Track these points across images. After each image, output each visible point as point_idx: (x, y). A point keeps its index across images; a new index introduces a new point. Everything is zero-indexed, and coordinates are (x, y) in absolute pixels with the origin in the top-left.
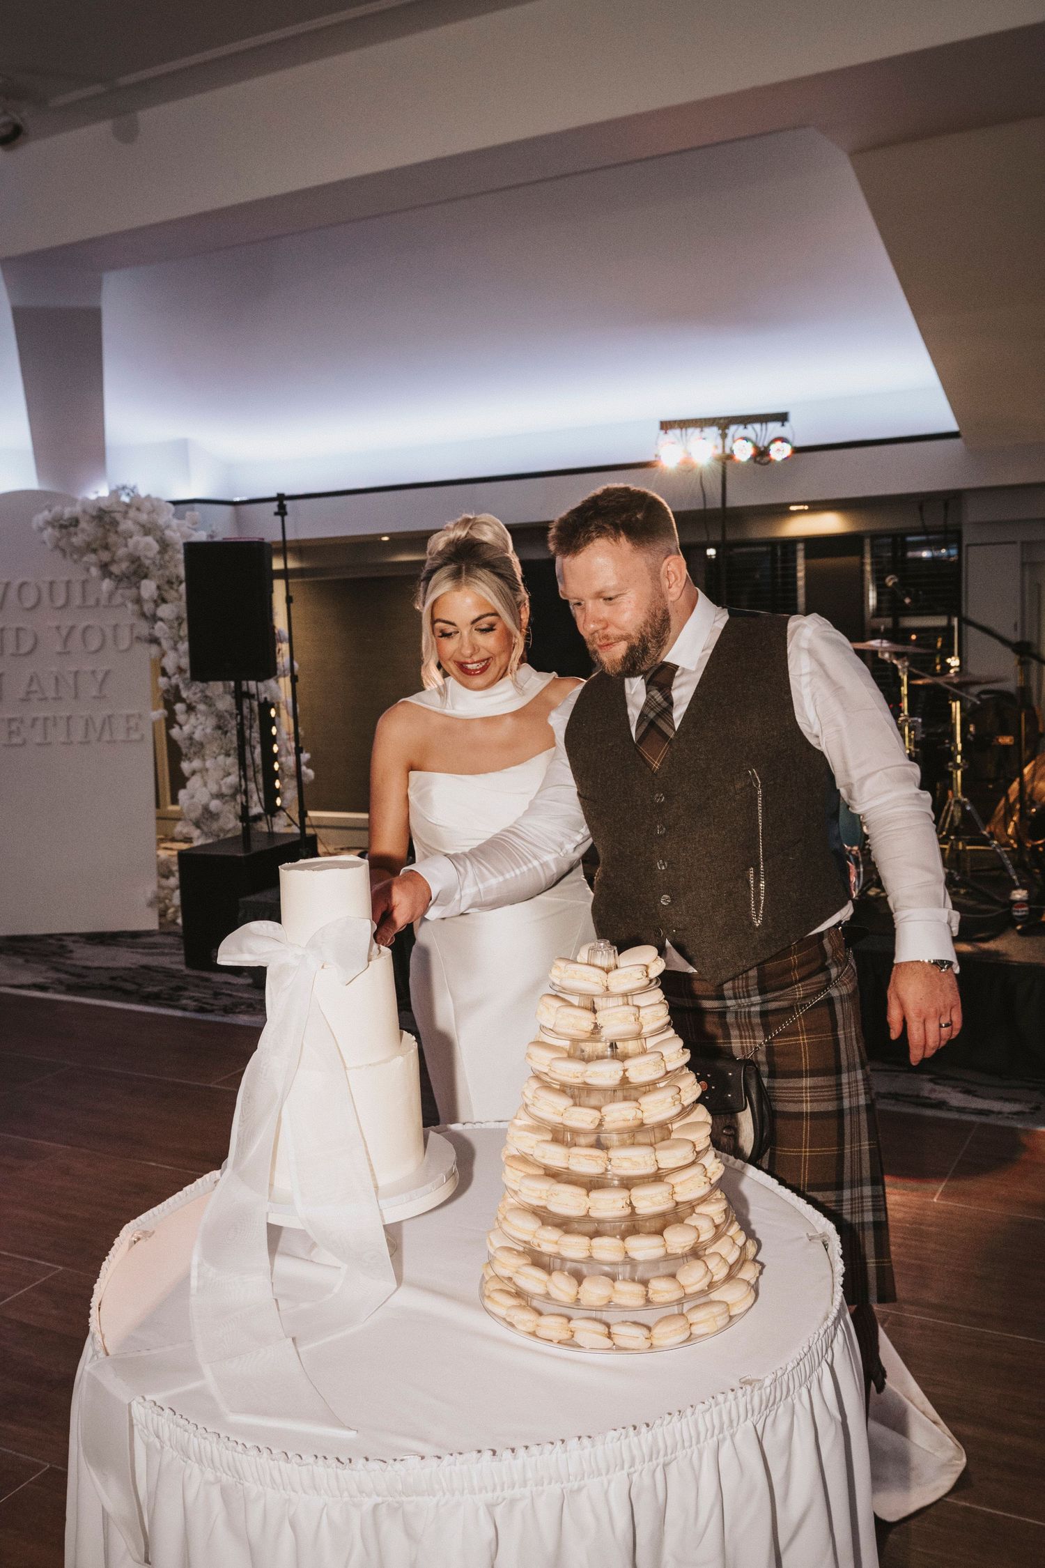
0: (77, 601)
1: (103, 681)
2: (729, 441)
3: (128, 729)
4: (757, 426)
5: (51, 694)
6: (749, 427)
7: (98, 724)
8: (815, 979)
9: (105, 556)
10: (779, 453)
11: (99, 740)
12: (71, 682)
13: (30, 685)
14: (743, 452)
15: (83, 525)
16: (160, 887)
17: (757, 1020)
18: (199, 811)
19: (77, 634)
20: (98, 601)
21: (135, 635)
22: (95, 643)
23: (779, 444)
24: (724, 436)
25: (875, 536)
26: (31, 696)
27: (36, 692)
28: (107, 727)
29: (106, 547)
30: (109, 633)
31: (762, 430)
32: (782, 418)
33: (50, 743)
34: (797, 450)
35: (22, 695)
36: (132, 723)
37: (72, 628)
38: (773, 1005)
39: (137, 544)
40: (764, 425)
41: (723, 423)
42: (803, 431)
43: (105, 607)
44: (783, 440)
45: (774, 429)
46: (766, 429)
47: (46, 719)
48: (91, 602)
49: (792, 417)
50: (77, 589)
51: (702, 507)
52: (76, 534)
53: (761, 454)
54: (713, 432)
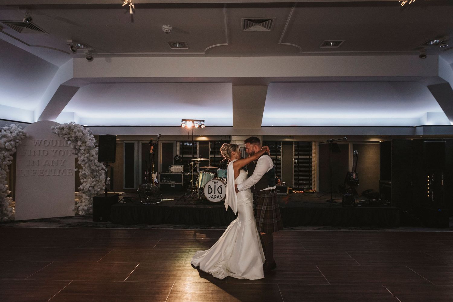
0: (58, 145)
1: (64, 162)
2: (194, 124)
3: (69, 172)
4: (199, 122)
5: (51, 164)
7: (62, 171)
9: (69, 136)
10: (203, 127)
11: (62, 175)
12: (56, 162)
13: (46, 162)
14: (197, 126)
15: (65, 129)
16: (75, 207)
18: (87, 190)
19: (58, 152)
20: (63, 145)
21: (72, 152)
22: (62, 154)
23: (203, 125)
24: (193, 123)
25: (211, 141)
26: (46, 165)
27: (47, 164)
28: (64, 172)
29: (69, 134)
30: (66, 152)
32: (203, 121)
33: (50, 175)
34: (206, 126)
35: (44, 164)
36: (70, 171)
37: (57, 151)
39: (78, 134)
41: (193, 121)
42: (207, 123)
43: (65, 146)
44: (204, 125)
45: (202, 123)
47: (49, 170)
48: (62, 145)
49: (205, 121)
50: (58, 142)
51: (188, 135)
52: (63, 131)
53: (200, 126)
54: (191, 122)
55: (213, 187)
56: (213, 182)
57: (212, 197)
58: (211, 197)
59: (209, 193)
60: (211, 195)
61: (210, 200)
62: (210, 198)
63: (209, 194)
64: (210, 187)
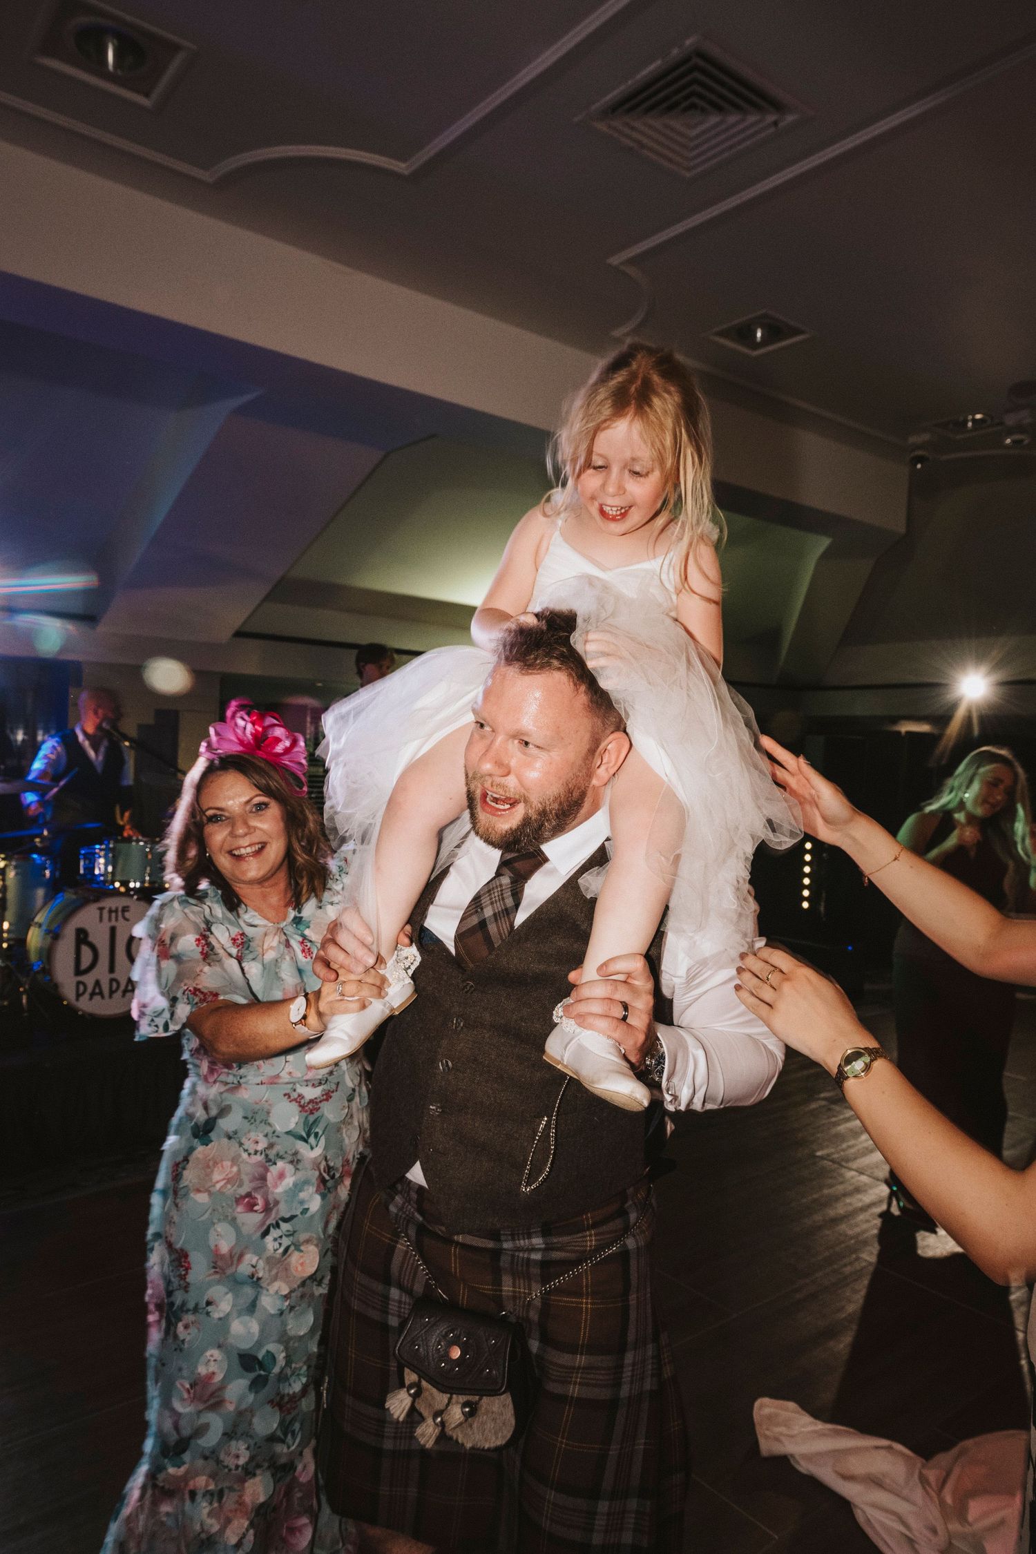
8: (611, 1226)
55: (99, 937)
56: (101, 909)
57: (97, 991)
58: (90, 990)
59: (78, 972)
60: (89, 979)
61: (87, 1005)
62: (87, 996)
63: (80, 978)
64: (82, 937)
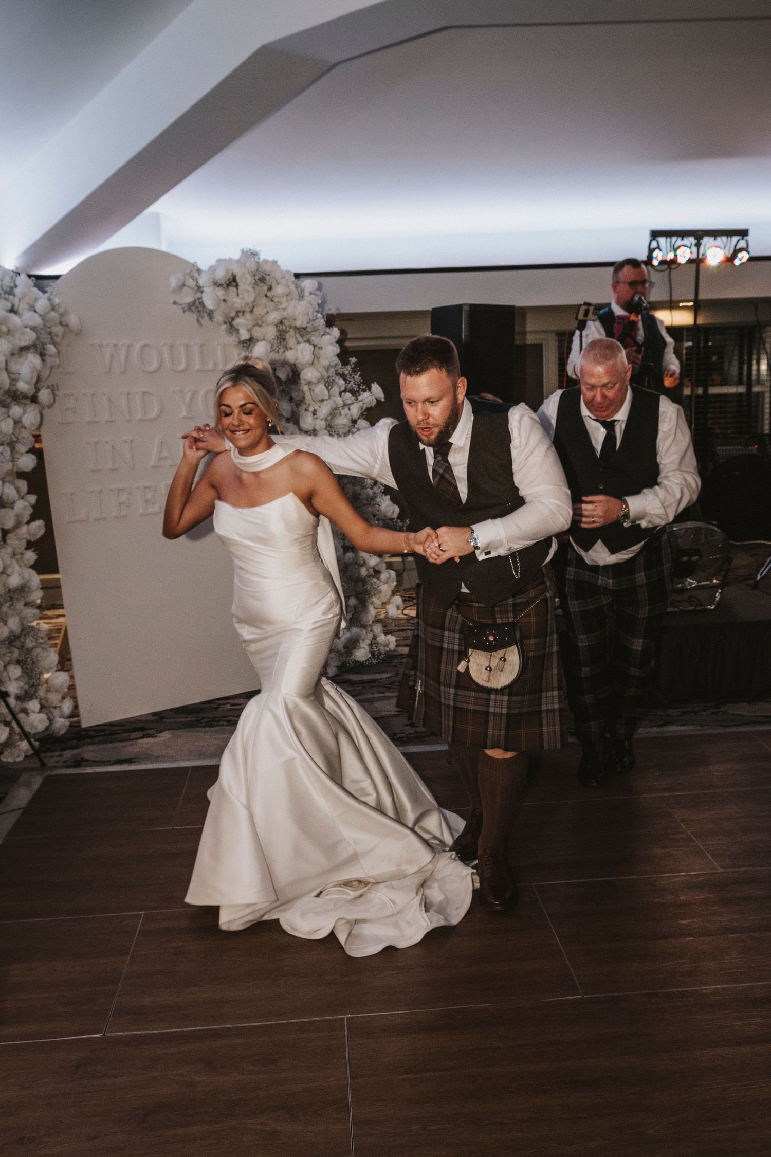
2: (702, 248)
4: (724, 238)
6: (719, 239)
8: (539, 588)
10: (742, 259)
13: (160, 451)
14: (715, 258)
17: (510, 608)
19: (200, 400)
20: (215, 365)
23: (743, 253)
24: (698, 245)
26: (163, 463)
27: (167, 458)
31: (727, 242)
32: (743, 233)
35: (153, 462)
38: (519, 601)
40: (729, 238)
41: (698, 235)
44: (746, 250)
45: (737, 241)
46: (731, 241)
48: (210, 365)
49: (750, 233)
53: (729, 259)
